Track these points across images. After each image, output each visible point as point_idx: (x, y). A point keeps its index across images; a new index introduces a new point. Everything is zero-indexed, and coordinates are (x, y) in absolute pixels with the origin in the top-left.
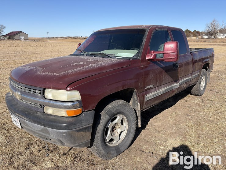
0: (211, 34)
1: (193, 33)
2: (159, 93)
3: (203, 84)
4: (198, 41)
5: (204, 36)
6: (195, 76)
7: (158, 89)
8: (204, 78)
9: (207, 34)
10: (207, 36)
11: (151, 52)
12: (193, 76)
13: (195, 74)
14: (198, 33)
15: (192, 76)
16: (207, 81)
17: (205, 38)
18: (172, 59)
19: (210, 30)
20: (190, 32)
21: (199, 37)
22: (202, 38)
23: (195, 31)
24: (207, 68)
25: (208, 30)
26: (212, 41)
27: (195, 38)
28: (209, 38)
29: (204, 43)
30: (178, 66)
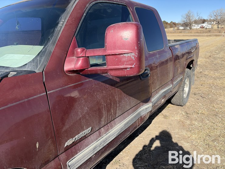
0: (187, 25)
1: (170, 24)
2: (109, 137)
3: (186, 89)
4: (175, 32)
5: (180, 27)
6: (177, 82)
7: (107, 130)
8: (187, 81)
9: (182, 25)
10: (183, 27)
11: (77, 52)
12: (175, 83)
13: (177, 79)
14: (175, 24)
15: (173, 84)
16: (192, 83)
17: (181, 29)
18: (126, 68)
19: (186, 21)
20: (167, 23)
21: (176, 28)
22: (178, 29)
23: (172, 22)
24: (191, 66)
25: (184, 21)
26: (187, 32)
27: (172, 29)
28: (184, 29)
29: (180, 33)
30: (148, 75)
